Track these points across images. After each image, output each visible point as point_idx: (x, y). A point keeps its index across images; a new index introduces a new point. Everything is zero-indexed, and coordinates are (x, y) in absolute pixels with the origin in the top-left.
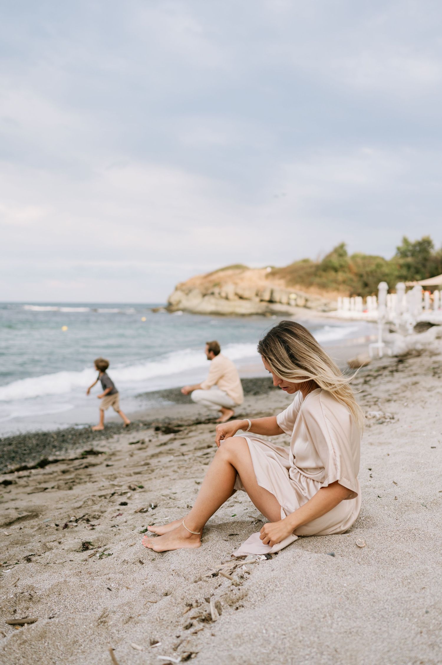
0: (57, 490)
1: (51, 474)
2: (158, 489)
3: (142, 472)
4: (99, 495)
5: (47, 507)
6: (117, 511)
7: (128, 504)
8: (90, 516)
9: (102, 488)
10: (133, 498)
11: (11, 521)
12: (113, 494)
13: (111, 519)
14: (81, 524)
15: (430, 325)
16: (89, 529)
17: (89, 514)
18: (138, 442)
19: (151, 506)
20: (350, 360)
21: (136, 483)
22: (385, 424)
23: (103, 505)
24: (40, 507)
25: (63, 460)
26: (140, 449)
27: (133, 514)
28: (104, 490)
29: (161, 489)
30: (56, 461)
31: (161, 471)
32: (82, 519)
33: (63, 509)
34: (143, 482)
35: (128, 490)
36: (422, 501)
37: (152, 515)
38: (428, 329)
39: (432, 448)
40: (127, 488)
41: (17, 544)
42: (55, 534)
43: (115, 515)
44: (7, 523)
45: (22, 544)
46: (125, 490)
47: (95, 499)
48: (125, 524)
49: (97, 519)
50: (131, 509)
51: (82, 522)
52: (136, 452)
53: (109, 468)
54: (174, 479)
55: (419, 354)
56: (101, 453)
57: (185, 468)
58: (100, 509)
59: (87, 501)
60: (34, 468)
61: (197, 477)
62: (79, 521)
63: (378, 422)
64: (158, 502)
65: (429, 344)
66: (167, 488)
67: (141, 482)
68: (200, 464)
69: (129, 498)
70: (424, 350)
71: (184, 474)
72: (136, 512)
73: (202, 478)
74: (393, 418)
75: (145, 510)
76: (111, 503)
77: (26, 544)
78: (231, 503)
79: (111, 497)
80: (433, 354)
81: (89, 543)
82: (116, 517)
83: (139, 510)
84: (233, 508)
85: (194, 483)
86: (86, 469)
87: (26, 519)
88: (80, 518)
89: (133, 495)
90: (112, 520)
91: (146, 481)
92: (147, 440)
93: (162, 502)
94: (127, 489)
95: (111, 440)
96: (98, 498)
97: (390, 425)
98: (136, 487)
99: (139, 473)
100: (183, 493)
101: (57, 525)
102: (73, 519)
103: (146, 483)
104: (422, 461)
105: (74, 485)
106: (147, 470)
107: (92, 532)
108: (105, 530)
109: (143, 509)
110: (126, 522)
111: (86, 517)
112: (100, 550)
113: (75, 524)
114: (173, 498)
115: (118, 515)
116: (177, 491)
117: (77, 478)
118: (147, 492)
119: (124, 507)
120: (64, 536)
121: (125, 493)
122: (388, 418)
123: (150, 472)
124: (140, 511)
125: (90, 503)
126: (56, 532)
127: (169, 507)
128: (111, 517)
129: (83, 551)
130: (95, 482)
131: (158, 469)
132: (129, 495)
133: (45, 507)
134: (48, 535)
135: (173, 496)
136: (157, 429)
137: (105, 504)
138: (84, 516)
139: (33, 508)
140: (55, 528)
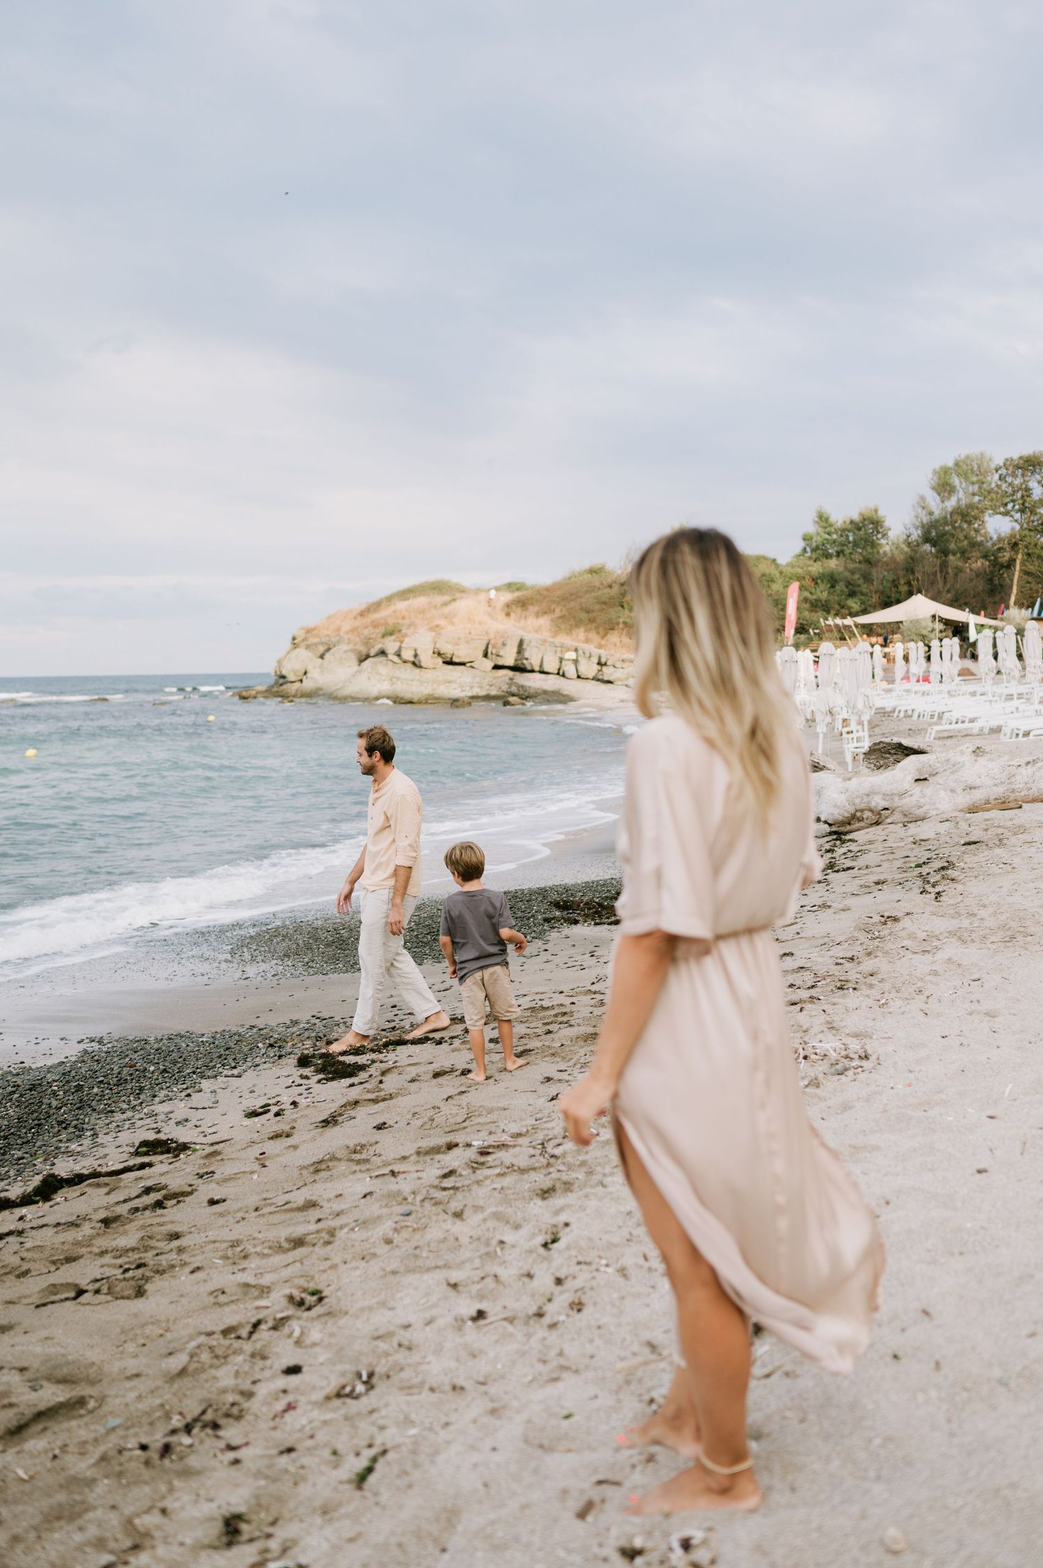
0: (109, 1298)
1: (74, 1225)
2: (362, 1309)
3: (309, 1238)
4: (222, 1327)
5: (100, 1368)
6: (281, 1395)
7: (304, 1369)
8: (216, 1410)
9: (222, 1299)
10: (308, 1341)
11: (22, 1422)
12: (256, 1325)
13: (272, 1424)
14: (201, 1442)
15: (903, 751)
16: (226, 1462)
17: (214, 1407)
18: (265, 1109)
19: (359, 1375)
21: (302, 1282)
22: (850, 1073)
23: (241, 1370)
24: (82, 1369)
25: (96, 1175)
26: (277, 1136)
27: (322, 1404)
28: (227, 1304)
29: (370, 1309)
30: (77, 1179)
31: (353, 1236)
32: (199, 1424)
33: (143, 1378)
34: (317, 1276)
35: (291, 1311)
36: (997, 1373)
37: (372, 1412)
38: (899, 760)
39: (979, 1172)
40: (284, 1302)
41: (59, 1518)
42: (146, 1483)
43: (280, 1406)
44: (13, 1429)
45: (73, 1517)
46: (282, 1311)
47: (215, 1343)
48: (310, 1443)
49: (239, 1418)
50: (314, 1388)
51: (203, 1434)
52: (272, 1147)
53: (216, 1208)
54: (394, 1273)
55: (879, 818)
56: (184, 1147)
57: (410, 1229)
58: (237, 1385)
59: (198, 1351)
60: (26, 1200)
61: (447, 1266)
62: (193, 1428)
63: (833, 1070)
64: (374, 1363)
65: (902, 795)
66: (383, 1304)
67: (313, 1278)
68: (446, 1217)
69: (298, 1343)
70: (889, 810)
71: (416, 1256)
72: (328, 1398)
73: (460, 1266)
74: (867, 1057)
75: (348, 1389)
76: (260, 1363)
77: (80, 1515)
78: (552, 1371)
79: (251, 1333)
80: (910, 818)
81: (238, 1517)
82: (282, 1417)
83: (335, 1391)
84: (560, 1386)
85: (445, 1286)
86: (159, 1211)
87: (57, 1413)
88: (196, 1420)
89: (306, 1331)
90: (274, 1428)
91: (324, 1271)
92: (286, 1099)
93: (383, 1361)
94: (288, 1309)
95: (197, 1099)
96: (221, 1337)
97: (862, 1076)
98: (303, 1295)
99: (298, 1242)
100: (428, 1329)
101: (144, 1447)
102: (179, 1420)
103: (325, 1276)
104: (969, 1225)
105: (147, 1279)
106: (318, 1232)
107: (233, 1471)
108: (269, 1467)
109: (343, 1387)
110: (312, 1437)
111: (209, 1416)
112: (274, 1545)
113: (186, 1440)
114: (406, 1343)
115: (285, 1411)
116: (412, 1318)
117: (147, 1249)
118: (336, 1316)
119: (294, 1380)
120: (171, 1490)
121: (284, 1320)
122: (856, 1056)
123: (326, 1237)
124: (339, 1395)
125: (205, 1357)
126: (146, 1474)
127: (409, 1388)
128: (271, 1416)
129: (230, 1544)
130: (198, 1268)
131: (346, 1230)
132: (296, 1327)
133: (95, 1368)
134: (128, 1485)
135: (405, 1336)
136: (304, 1062)
137: (246, 1368)
138: (204, 1412)
139: (65, 1371)
140: (142, 1460)
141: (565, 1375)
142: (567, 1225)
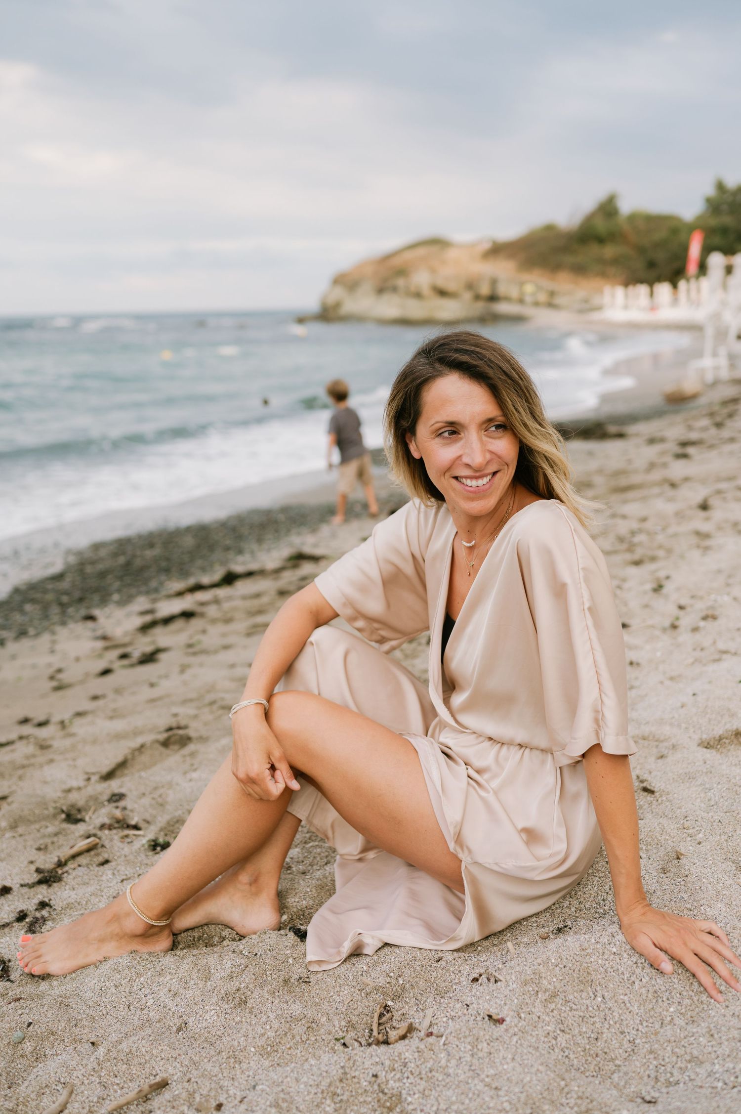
25: (261, 572)
30: (250, 574)
56: (323, 557)
60: (217, 586)
95: (320, 534)
141: (725, 656)
142: (668, 578)
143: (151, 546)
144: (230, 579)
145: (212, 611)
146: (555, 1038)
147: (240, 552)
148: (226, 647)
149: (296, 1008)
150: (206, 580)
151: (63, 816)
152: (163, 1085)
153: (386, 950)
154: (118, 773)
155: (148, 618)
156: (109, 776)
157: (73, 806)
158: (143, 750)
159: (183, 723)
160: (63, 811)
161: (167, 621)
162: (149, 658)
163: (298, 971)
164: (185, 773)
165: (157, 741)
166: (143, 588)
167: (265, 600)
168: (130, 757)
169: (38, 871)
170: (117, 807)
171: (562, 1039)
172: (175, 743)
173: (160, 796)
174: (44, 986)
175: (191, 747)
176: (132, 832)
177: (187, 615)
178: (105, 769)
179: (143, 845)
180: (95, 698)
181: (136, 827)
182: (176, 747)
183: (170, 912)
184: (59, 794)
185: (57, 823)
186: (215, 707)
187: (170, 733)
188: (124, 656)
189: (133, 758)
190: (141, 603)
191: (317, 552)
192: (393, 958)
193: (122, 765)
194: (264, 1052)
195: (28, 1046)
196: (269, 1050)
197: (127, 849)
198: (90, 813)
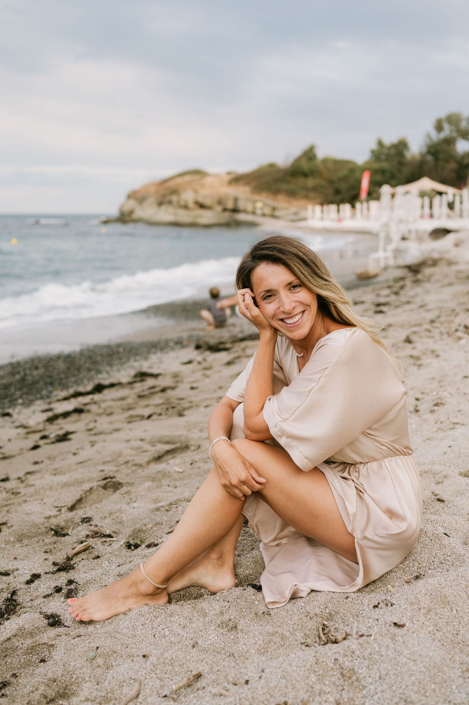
1: (121, 399)
5: (186, 437)
11: (160, 455)
15: (446, 232)
18: (190, 362)
20: (359, 271)
25: (120, 384)
30: (112, 385)
38: (444, 235)
44: (156, 457)
52: (206, 372)
53: (195, 390)
55: (435, 263)
56: (158, 375)
60: (91, 393)
65: (447, 252)
70: (441, 259)
80: (450, 263)
105: (181, 411)
136: (198, 347)
141: (457, 426)
143: (37, 368)
144: (99, 388)
145: (94, 408)
146: (434, 635)
147: (99, 372)
148: (117, 430)
149: (269, 629)
150: (81, 389)
151: (53, 532)
152: (199, 676)
153: (313, 594)
154: (77, 506)
155: (50, 414)
156: (72, 508)
157: (58, 526)
158: (92, 491)
159: (111, 474)
160: (52, 529)
161: (66, 415)
162: (64, 438)
163: (262, 609)
164: (128, 504)
165: (100, 486)
166: (39, 396)
167: (130, 401)
168: (84, 496)
169: (54, 564)
170: (91, 525)
171: (438, 635)
172: (110, 487)
173: (117, 517)
174: (91, 628)
175: (124, 489)
176: (108, 539)
177: (78, 411)
178: (70, 504)
179: (122, 546)
180: (36, 463)
181: (110, 536)
182: (112, 490)
183: (168, 580)
184: (43, 520)
185: (49, 537)
186: (130, 465)
187: (107, 481)
188: (44, 437)
189: (86, 497)
190: (40, 405)
191: (155, 371)
192: (319, 597)
193: (80, 501)
194: (260, 652)
195: (100, 661)
196: (262, 652)
197: (109, 549)
198: (71, 530)
